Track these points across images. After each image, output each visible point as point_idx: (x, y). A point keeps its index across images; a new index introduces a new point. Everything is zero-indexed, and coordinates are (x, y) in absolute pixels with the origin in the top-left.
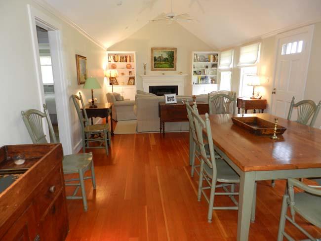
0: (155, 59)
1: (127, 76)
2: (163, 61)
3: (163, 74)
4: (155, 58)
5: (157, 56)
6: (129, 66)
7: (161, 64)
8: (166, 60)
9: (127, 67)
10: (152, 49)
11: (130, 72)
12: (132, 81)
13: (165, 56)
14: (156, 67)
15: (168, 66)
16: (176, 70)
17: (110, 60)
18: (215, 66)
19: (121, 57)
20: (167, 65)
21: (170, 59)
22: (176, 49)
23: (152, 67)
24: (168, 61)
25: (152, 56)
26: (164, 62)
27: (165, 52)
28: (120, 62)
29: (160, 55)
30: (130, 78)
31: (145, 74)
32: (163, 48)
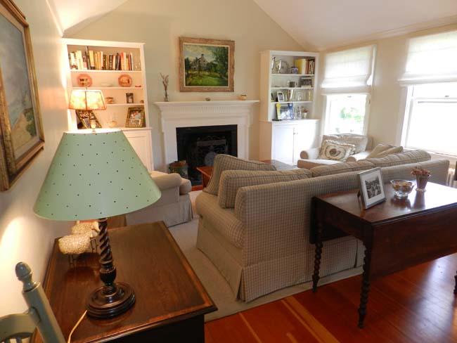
0: (188, 65)
1: (123, 104)
2: (205, 70)
3: (208, 100)
4: (187, 61)
5: (192, 59)
6: (124, 79)
7: (201, 77)
8: (210, 67)
9: (121, 83)
10: (181, 41)
11: (129, 95)
12: (136, 117)
13: (210, 58)
14: (190, 85)
15: (216, 82)
16: (232, 90)
17: (73, 62)
18: (306, 82)
19: (105, 56)
20: (214, 80)
21: (219, 65)
22: (232, 43)
23: (181, 83)
24: (216, 71)
25: (180, 58)
26: (207, 73)
27: (209, 48)
28: (104, 68)
29: (199, 57)
30: (131, 111)
31: (166, 99)
32: (206, 40)
